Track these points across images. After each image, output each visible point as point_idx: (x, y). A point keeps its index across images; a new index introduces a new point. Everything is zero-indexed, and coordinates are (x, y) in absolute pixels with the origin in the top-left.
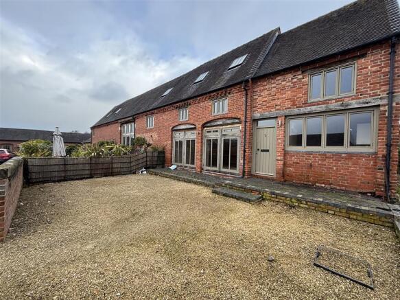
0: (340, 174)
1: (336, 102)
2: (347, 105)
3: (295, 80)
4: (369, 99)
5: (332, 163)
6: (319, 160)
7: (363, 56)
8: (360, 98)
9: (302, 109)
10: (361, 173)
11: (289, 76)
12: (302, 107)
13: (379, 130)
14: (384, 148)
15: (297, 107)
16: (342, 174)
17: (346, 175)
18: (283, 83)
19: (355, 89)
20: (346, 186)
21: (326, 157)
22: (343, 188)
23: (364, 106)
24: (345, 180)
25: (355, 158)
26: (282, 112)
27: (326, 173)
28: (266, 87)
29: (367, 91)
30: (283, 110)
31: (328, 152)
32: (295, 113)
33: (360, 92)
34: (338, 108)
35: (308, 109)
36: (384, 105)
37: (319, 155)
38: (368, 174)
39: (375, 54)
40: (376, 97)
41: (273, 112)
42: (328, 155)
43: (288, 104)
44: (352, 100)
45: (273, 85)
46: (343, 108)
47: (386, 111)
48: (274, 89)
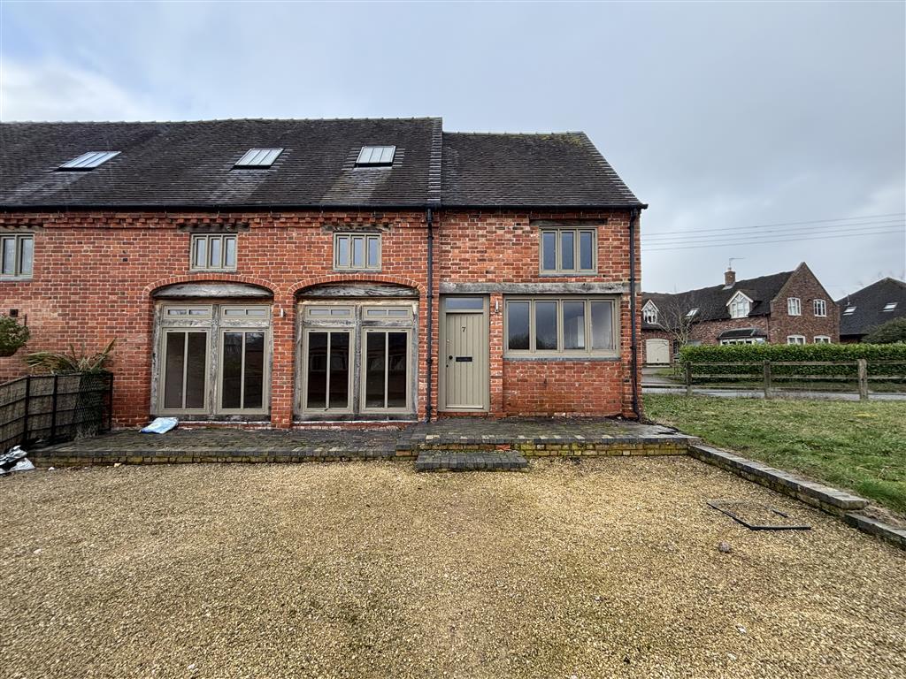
0: (583, 393)
1: (577, 281)
2: (590, 289)
3: (520, 232)
4: (612, 283)
5: (573, 376)
6: (556, 372)
7: (603, 221)
8: (603, 281)
9: (530, 284)
10: (606, 389)
11: (510, 223)
12: (530, 281)
13: (623, 327)
14: (629, 352)
15: (522, 281)
16: (586, 393)
17: (590, 393)
18: (500, 232)
19: (597, 266)
20: (591, 411)
21: (565, 368)
22: (588, 414)
23: (607, 292)
24: (590, 402)
25: (599, 367)
26: (497, 287)
27: (566, 393)
28: (468, 232)
29: (609, 272)
30: (499, 282)
31: (568, 360)
32: (520, 291)
33: (602, 272)
34: (579, 291)
35: (540, 287)
36: (626, 295)
37: (556, 364)
38: (614, 389)
39: (615, 224)
40: (619, 282)
41: (481, 284)
42: (568, 364)
43: (508, 273)
44: (595, 281)
45: (480, 232)
46: (585, 292)
47: (628, 302)
48: (483, 240)
